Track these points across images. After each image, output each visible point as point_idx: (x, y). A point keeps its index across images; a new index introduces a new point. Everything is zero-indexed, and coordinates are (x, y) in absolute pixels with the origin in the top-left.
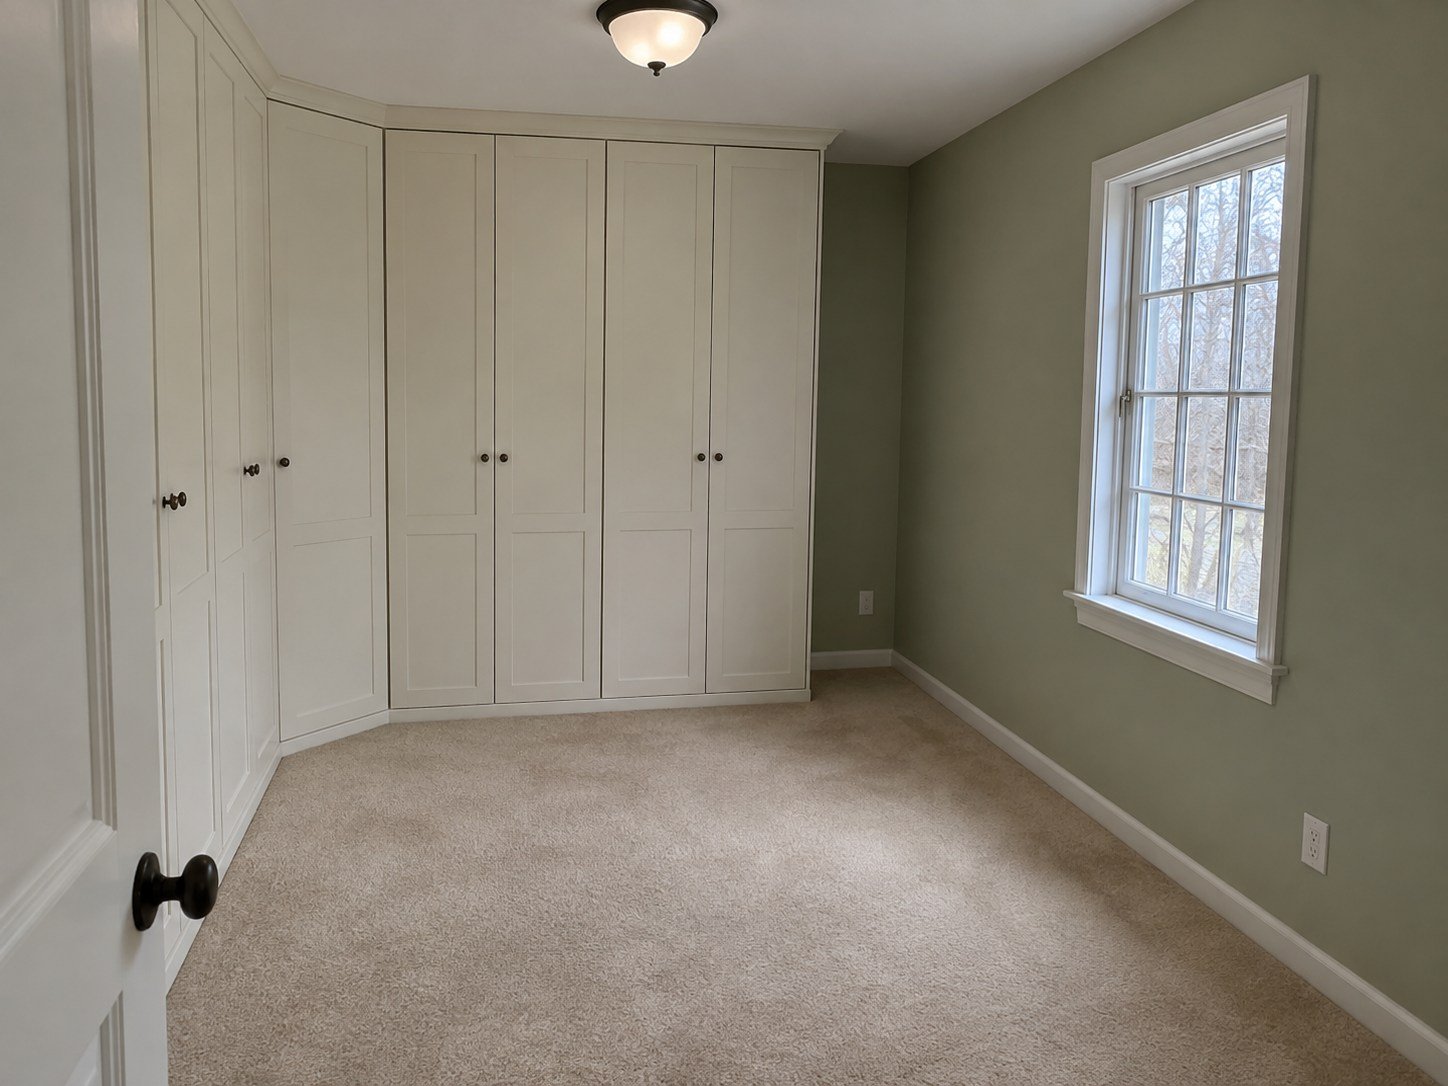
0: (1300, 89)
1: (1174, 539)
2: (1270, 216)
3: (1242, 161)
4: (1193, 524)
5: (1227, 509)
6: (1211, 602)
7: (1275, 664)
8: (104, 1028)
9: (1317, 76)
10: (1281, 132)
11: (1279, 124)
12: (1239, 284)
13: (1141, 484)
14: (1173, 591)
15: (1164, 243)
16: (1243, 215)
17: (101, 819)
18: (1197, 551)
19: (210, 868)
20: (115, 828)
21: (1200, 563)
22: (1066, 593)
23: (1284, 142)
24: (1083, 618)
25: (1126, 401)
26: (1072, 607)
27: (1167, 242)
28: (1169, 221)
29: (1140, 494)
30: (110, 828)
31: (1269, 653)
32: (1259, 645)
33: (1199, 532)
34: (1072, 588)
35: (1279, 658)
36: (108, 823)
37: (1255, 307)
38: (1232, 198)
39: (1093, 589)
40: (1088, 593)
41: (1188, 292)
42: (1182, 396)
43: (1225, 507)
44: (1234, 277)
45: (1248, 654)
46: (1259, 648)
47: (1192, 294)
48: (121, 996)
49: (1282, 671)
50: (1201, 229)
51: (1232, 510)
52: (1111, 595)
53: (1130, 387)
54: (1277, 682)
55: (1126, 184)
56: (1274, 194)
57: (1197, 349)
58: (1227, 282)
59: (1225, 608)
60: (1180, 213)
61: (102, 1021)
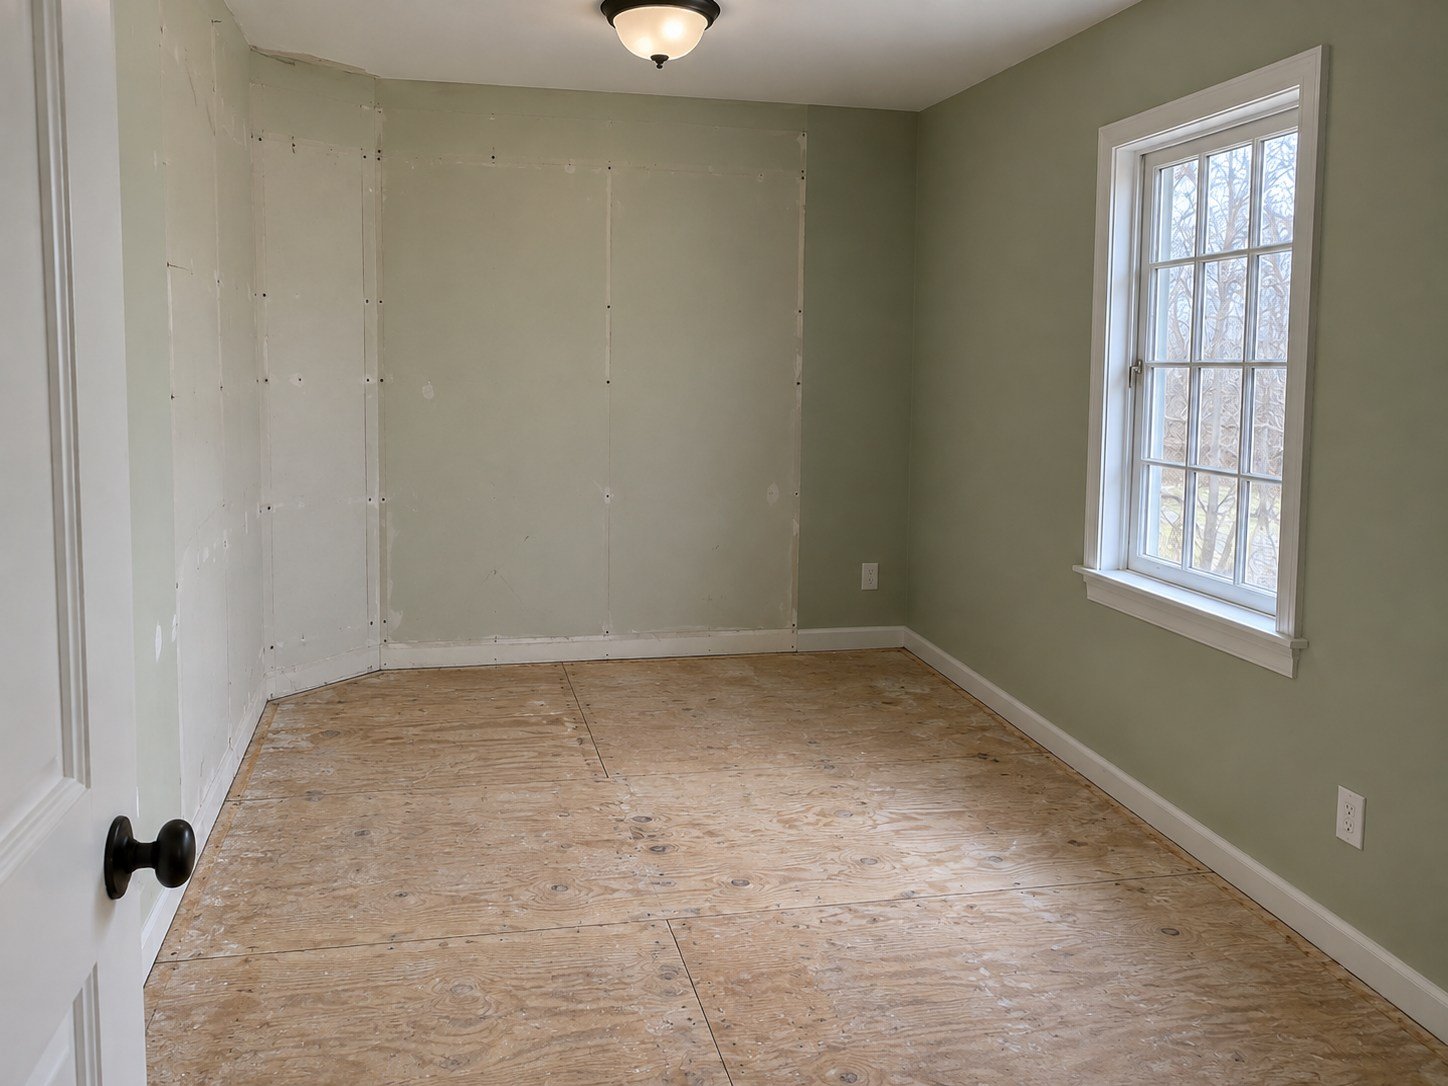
0: (1312, 59)
1: (1188, 520)
2: (1282, 194)
3: (1253, 131)
4: (1206, 504)
5: (1244, 481)
6: (1229, 579)
7: (1295, 638)
8: (77, 1005)
9: (1331, 47)
10: (1293, 102)
11: (1293, 94)
12: (1253, 255)
13: (1152, 456)
14: (1188, 565)
15: (1173, 216)
16: (1255, 190)
17: (73, 777)
18: (1210, 533)
19: (187, 834)
20: (88, 786)
21: (1212, 547)
22: (1076, 568)
23: (1297, 112)
24: (1092, 594)
25: (1137, 372)
26: (1082, 582)
27: (1176, 214)
28: (1178, 192)
29: (1151, 466)
30: (84, 786)
31: (1289, 627)
32: (1278, 616)
33: (1212, 512)
34: (1082, 563)
35: (1299, 632)
36: (80, 781)
37: (1267, 283)
38: (1243, 173)
39: (1104, 562)
40: (1098, 567)
41: (1199, 261)
42: (1196, 368)
43: (1241, 479)
44: (1246, 247)
45: (1268, 627)
46: (1279, 622)
47: (1204, 264)
48: (95, 967)
49: (1301, 644)
50: (1211, 202)
51: (1248, 482)
52: (1123, 570)
53: (1140, 358)
54: (1298, 653)
55: (1135, 152)
56: (1285, 170)
57: (1209, 325)
58: (1239, 253)
59: (1243, 582)
60: (1188, 185)
61: (76, 995)
